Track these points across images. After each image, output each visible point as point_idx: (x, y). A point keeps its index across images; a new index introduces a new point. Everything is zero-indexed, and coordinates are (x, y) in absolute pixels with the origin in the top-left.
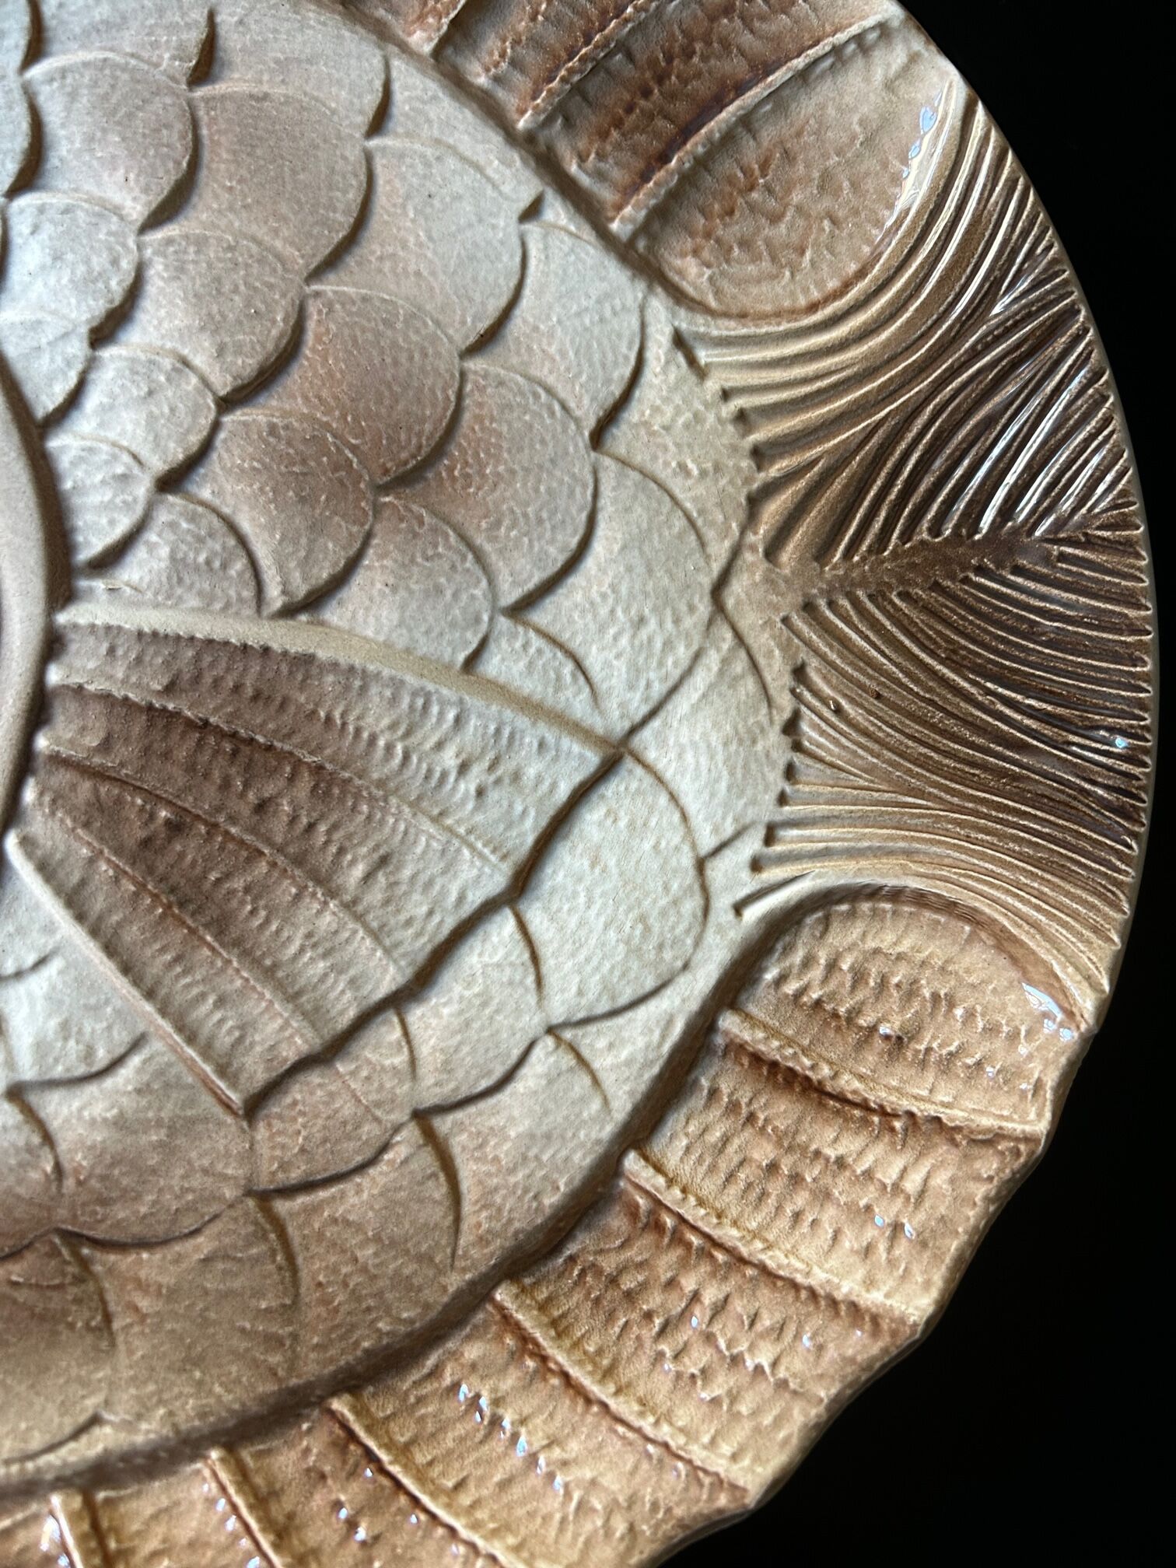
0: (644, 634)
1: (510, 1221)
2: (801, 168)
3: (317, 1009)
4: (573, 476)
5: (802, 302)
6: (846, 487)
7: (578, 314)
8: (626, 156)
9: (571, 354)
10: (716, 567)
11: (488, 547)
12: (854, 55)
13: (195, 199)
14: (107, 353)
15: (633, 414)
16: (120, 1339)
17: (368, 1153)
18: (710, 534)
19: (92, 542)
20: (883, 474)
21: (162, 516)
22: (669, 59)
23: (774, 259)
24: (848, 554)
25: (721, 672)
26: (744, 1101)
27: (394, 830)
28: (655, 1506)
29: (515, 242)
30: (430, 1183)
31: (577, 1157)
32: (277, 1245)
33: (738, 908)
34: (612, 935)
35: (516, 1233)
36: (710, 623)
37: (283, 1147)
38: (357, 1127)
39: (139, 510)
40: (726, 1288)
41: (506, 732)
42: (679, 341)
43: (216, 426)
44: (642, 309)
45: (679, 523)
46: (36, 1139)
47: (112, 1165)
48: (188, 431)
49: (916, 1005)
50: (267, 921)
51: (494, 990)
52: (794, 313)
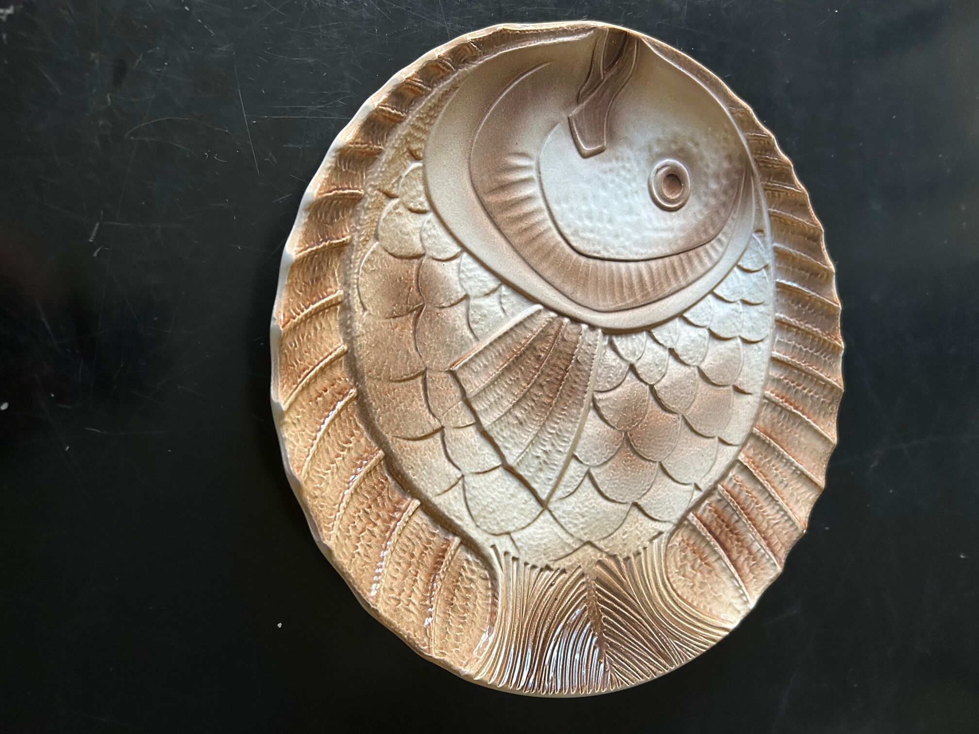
0: (579, 517)
1: (406, 458)
2: (707, 576)
3: (480, 397)
4: (626, 496)
5: (670, 576)
6: (618, 589)
7: (669, 501)
8: (710, 518)
9: (659, 497)
10: (597, 543)
11: (608, 466)
12: (739, 593)
13: (705, 383)
14: (667, 352)
15: (641, 517)
16: (388, 321)
17: (433, 411)
18: (606, 541)
19: (618, 342)
20: (621, 602)
21: (623, 364)
22: (736, 534)
23: (681, 566)
24: (598, 589)
25: (566, 543)
26: (431, 546)
27: (530, 427)
28: (322, 506)
29: (690, 481)
30: (421, 431)
31: (423, 483)
32: (409, 376)
33: (493, 546)
34: (490, 500)
35: (402, 460)
36: (581, 540)
37: (439, 381)
38: (442, 407)
39: (626, 358)
40: (378, 536)
41: (555, 467)
42: (660, 533)
43: (646, 384)
44: (669, 522)
45: (610, 531)
46: (452, 302)
47: (441, 325)
48: (646, 375)
49: (462, 611)
50: (508, 384)
51: (477, 457)
52: (667, 573)
